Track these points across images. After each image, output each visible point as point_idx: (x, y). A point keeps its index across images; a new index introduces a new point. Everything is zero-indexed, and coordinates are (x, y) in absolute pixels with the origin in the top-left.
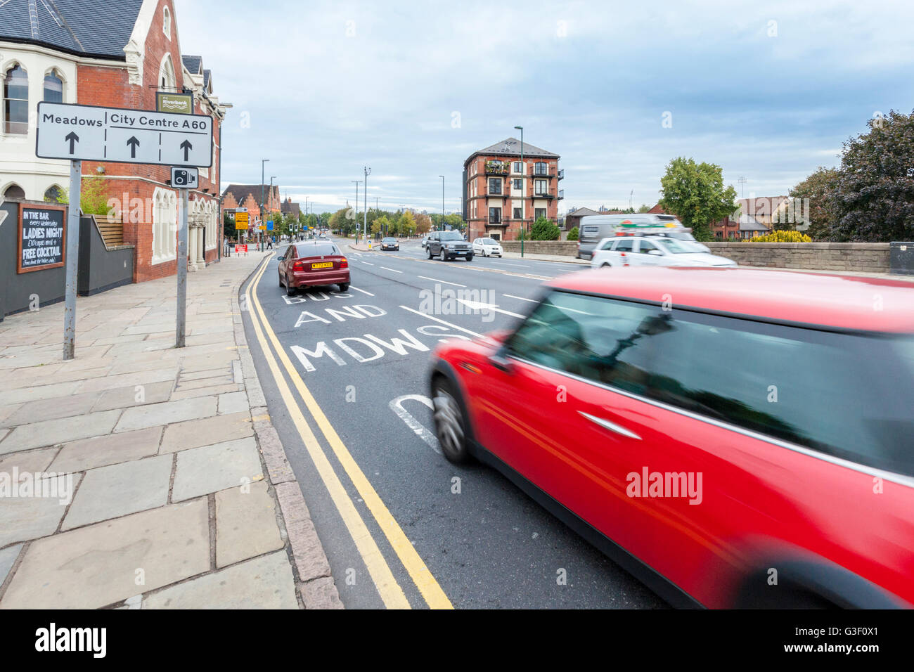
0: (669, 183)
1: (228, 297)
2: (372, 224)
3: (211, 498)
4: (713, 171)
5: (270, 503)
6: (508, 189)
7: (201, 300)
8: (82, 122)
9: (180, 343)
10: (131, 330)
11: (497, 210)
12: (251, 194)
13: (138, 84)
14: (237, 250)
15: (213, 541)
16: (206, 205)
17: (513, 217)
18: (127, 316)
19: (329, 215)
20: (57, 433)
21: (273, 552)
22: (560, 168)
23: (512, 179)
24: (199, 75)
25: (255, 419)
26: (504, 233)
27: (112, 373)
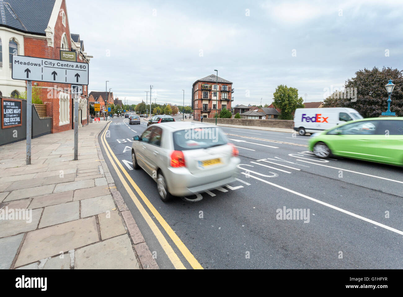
0: (277, 95)
1: (94, 140)
2: (153, 110)
3: (97, 217)
4: (294, 91)
5: (120, 218)
6: (211, 96)
7: (82, 141)
8: (32, 64)
9: (76, 158)
10: (54, 153)
11: (206, 105)
12: (101, 96)
13: (52, 46)
14: (95, 120)
15: (99, 231)
16: (82, 100)
17: (212, 108)
18: (51, 147)
19: (135, 106)
20: (30, 193)
21: (123, 235)
22: (232, 88)
23: (213, 92)
24: (78, 43)
25: (110, 188)
26: (209, 115)
27: (49, 170)
